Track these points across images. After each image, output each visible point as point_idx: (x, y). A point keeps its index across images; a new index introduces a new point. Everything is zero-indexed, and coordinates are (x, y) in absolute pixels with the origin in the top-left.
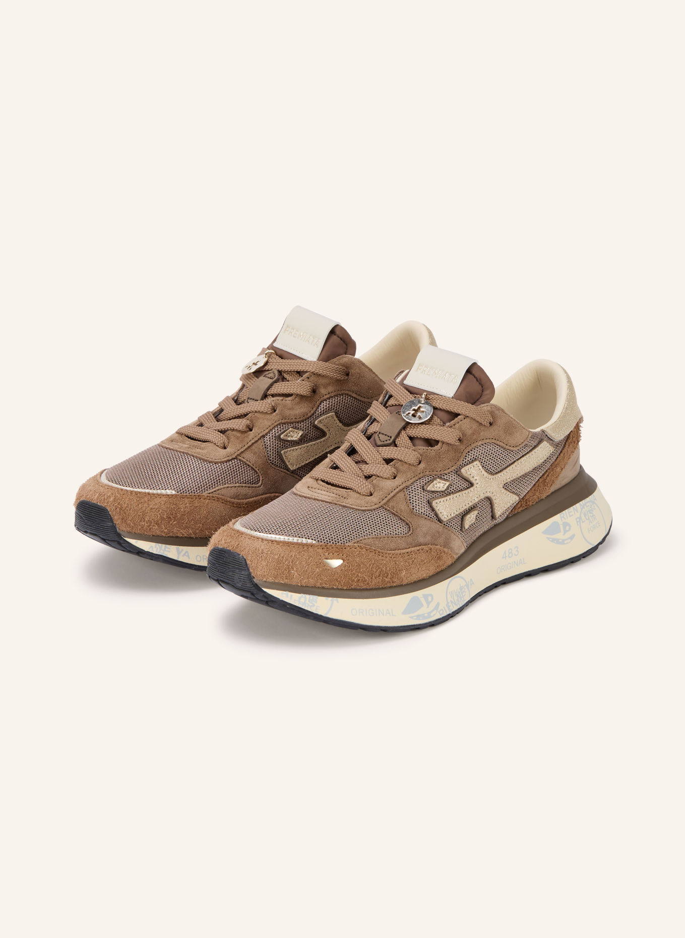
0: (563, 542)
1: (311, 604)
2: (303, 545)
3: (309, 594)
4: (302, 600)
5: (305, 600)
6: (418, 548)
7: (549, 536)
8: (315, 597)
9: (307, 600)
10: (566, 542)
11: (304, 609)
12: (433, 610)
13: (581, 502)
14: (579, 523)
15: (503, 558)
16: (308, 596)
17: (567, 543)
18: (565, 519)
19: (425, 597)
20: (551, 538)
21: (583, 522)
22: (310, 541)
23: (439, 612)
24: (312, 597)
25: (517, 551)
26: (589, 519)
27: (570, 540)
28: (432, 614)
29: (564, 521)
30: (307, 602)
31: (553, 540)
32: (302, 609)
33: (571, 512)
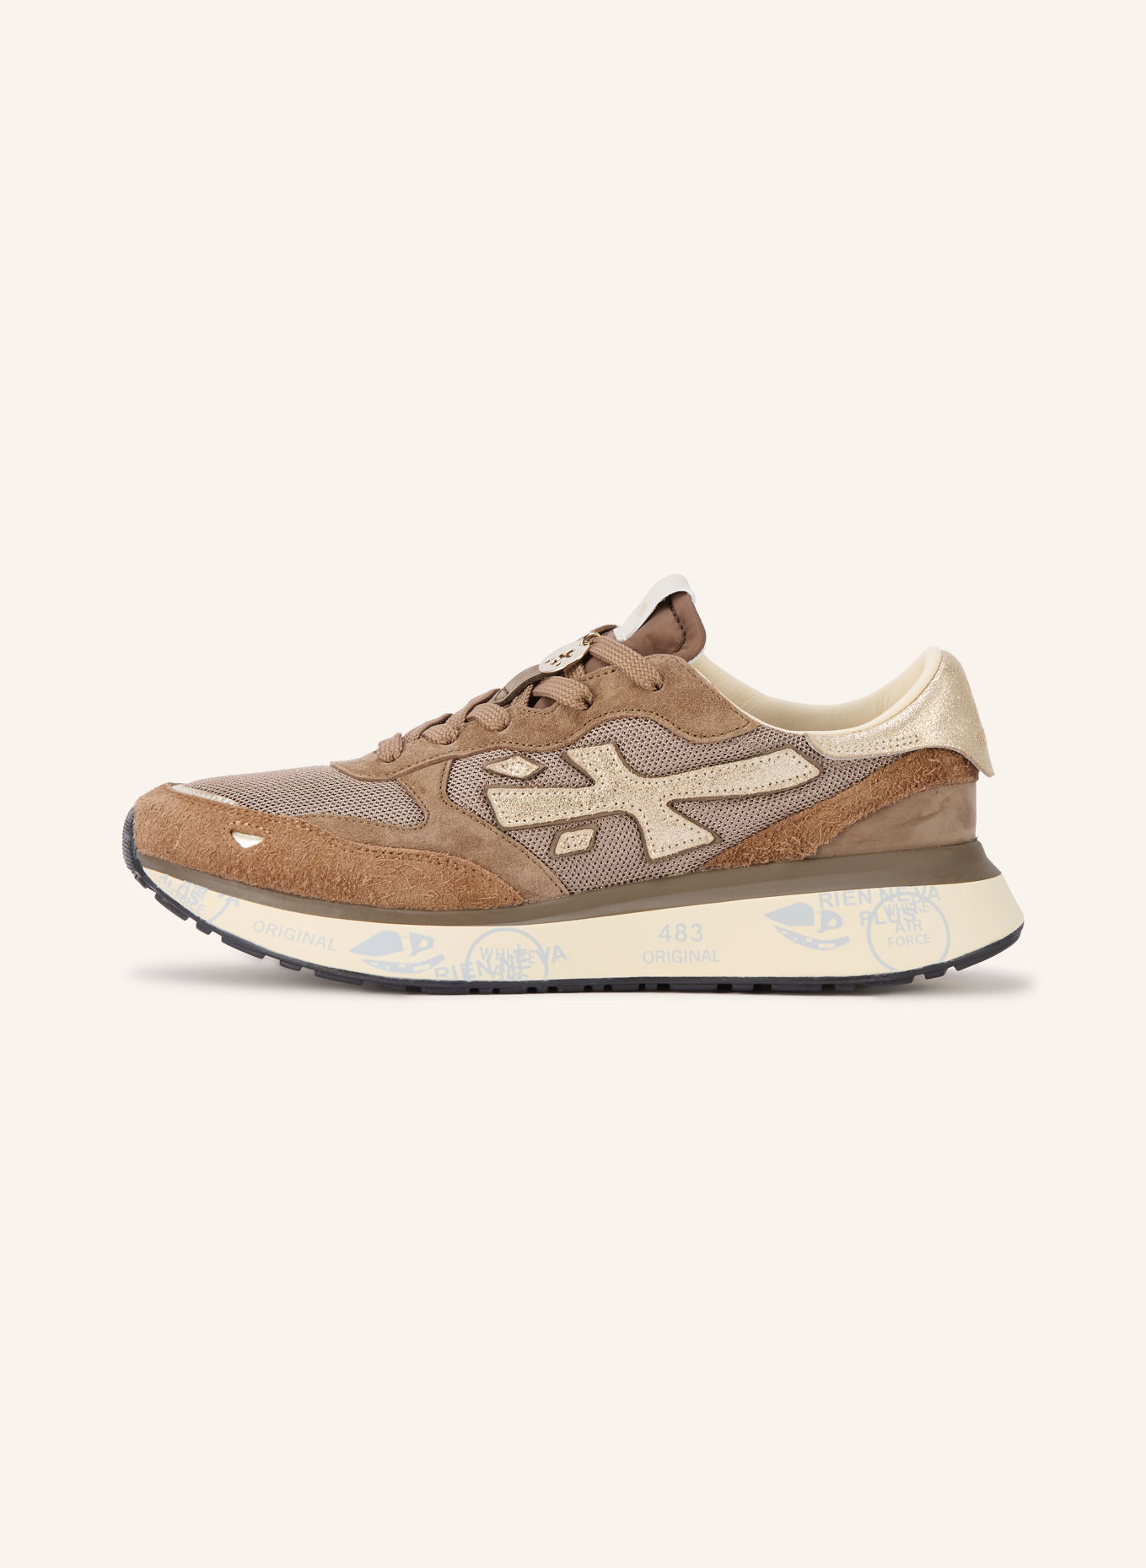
0: (815, 944)
1: (192, 900)
2: (214, 804)
3: (195, 883)
4: (183, 891)
5: (187, 892)
6: (417, 851)
7: (780, 925)
8: (203, 889)
9: (190, 891)
10: (821, 946)
11: (183, 907)
12: (423, 963)
13: (886, 889)
14: (866, 922)
15: (660, 936)
16: (192, 886)
17: (824, 949)
18: (831, 905)
19: (415, 940)
20: (786, 931)
21: (877, 923)
22: (227, 801)
23: (436, 970)
24: (198, 888)
25: (699, 932)
26: (898, 922)
27: (832, 945)
28: (416, 969)
29: (826, 906)
30: (189, 895)
31: (791, 936)
32: (180, 905)
33: (853, 897)
